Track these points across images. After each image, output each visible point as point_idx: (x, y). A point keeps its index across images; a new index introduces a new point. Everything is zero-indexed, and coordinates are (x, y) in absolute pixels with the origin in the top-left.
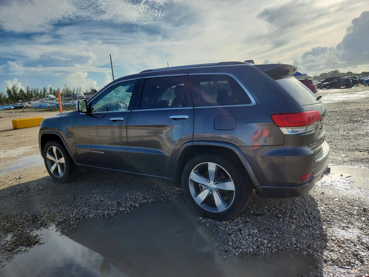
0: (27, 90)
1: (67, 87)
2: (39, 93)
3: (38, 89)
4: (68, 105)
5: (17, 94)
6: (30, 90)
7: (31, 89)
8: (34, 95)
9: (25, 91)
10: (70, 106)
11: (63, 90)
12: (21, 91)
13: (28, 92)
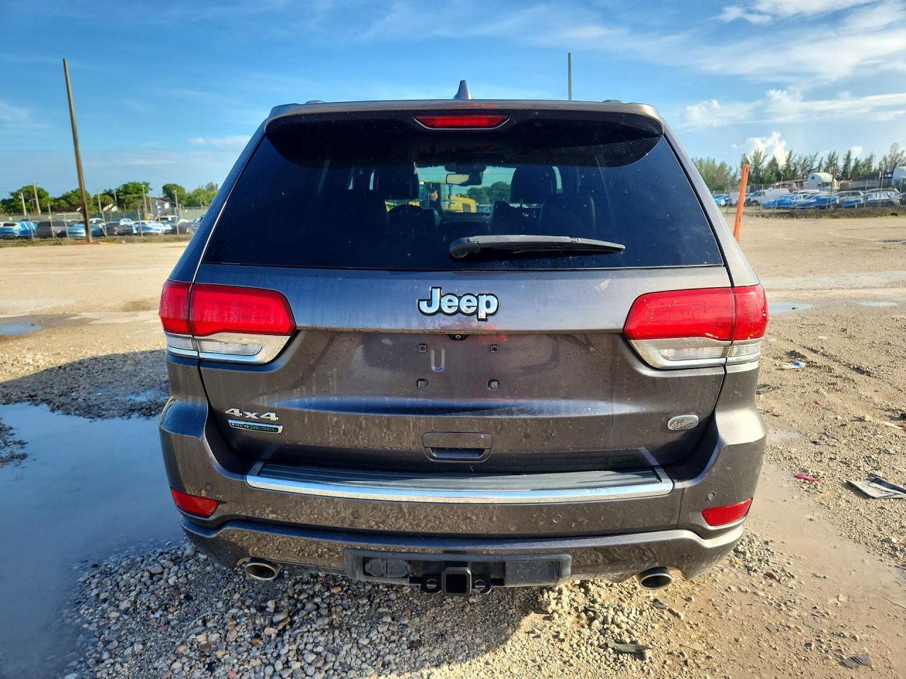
0: (788, 160)
1: (899, 152)
2: (813, 168)
3: (815, 156)
4: (848, 202)
5: (761, 170)
6: (794, 161)
7: (797, 158)
8: (800, 172)
9: (782, 163)
10: (853, 207)
11: (885, 159)
12: (774, 163)
13: (788, 166)
